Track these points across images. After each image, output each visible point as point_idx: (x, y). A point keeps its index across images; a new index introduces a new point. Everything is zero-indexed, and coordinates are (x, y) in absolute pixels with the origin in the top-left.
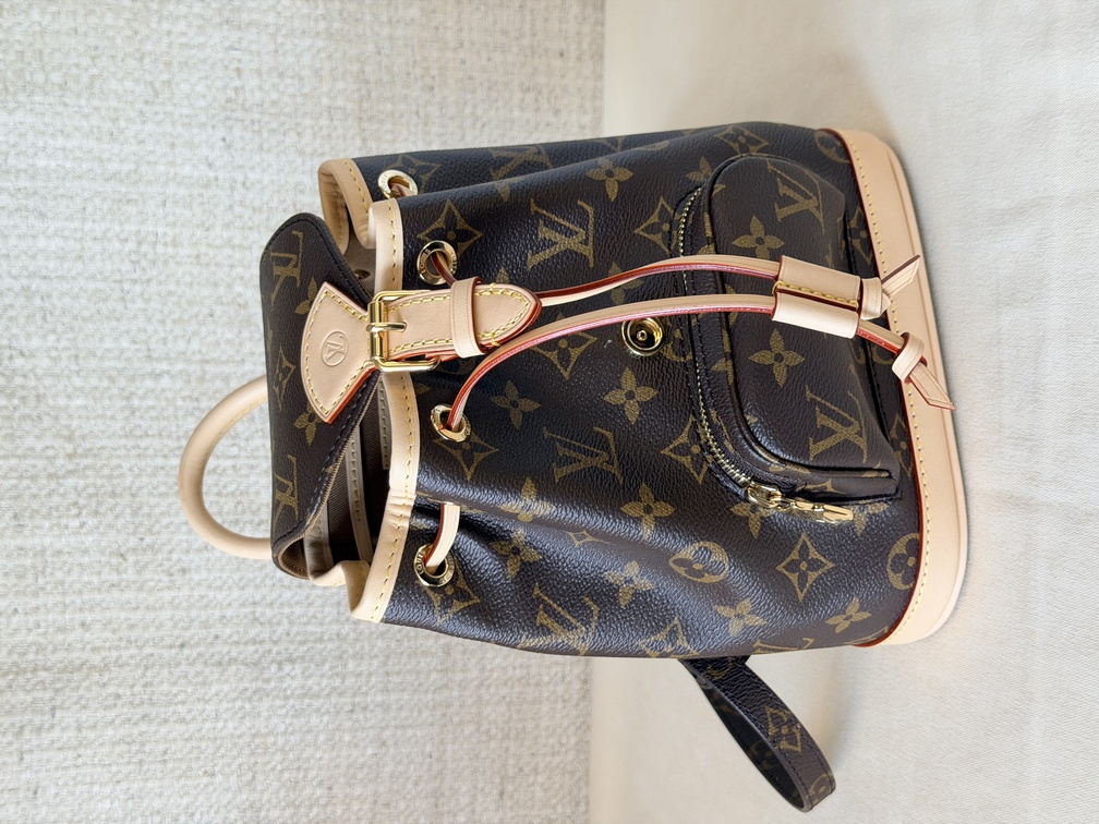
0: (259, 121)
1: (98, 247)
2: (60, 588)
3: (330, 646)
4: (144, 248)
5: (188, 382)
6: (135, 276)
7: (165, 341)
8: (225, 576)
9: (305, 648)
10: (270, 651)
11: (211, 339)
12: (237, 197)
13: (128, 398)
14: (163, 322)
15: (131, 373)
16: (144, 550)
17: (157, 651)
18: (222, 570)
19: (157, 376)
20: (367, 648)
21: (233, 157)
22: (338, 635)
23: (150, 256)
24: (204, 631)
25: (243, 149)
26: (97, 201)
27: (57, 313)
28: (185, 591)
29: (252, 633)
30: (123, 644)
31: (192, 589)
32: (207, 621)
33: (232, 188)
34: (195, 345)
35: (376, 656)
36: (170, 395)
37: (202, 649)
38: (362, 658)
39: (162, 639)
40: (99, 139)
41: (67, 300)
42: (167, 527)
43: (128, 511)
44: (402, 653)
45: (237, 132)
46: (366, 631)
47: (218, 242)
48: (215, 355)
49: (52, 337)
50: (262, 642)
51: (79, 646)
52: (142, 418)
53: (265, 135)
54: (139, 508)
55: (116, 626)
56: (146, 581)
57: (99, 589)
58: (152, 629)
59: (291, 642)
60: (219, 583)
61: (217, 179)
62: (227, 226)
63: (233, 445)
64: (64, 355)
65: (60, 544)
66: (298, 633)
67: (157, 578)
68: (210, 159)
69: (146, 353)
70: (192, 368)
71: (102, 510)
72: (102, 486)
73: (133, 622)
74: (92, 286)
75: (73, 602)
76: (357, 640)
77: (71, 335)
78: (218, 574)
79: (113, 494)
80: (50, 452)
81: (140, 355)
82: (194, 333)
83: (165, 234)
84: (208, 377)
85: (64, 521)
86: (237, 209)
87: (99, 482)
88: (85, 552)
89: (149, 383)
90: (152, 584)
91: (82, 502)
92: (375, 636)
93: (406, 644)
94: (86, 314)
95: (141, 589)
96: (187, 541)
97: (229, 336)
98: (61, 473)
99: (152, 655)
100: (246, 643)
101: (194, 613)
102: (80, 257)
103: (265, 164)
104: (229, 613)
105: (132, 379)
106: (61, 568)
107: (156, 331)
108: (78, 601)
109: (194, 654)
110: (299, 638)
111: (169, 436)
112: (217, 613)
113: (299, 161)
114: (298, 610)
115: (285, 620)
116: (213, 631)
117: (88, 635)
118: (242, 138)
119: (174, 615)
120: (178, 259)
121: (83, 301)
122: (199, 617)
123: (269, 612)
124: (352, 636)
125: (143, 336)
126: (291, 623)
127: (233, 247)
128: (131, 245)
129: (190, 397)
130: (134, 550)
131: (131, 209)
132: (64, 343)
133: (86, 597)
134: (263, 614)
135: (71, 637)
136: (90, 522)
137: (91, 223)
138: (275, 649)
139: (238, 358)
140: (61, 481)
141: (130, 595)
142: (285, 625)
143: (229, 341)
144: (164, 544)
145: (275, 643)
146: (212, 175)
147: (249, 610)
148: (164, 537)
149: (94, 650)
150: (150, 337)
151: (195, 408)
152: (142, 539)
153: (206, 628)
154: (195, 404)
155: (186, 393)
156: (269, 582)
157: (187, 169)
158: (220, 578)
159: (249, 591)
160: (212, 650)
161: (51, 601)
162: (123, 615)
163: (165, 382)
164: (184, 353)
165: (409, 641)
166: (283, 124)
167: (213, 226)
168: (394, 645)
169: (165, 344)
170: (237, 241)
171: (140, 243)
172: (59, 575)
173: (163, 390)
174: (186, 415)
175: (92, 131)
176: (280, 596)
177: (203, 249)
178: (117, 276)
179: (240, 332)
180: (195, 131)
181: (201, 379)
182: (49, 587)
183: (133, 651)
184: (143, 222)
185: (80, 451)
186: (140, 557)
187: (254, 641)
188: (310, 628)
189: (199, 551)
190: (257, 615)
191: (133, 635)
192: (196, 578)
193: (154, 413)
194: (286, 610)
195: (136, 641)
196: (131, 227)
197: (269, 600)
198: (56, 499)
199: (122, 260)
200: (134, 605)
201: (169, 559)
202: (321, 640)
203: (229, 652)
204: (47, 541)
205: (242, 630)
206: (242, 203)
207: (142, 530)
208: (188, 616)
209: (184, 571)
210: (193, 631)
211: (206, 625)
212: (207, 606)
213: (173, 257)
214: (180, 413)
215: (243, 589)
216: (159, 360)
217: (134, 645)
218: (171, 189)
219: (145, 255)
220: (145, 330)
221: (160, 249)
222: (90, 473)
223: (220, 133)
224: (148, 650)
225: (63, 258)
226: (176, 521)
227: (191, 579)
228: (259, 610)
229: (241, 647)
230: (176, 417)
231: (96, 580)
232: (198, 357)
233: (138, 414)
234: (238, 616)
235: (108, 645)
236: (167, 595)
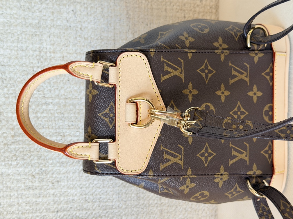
0: (87, 3)
1: (24, 54)
2: (9, 189)
3: (115, 211)
4: (42, 54)
5: (60, 106)
6: (39, 65)
7: (50, 91)
8: (74, 183)
9: (105, 212)
10: (92, 213)
11: (68, 90)
12: (78, 34)
13: (36, 113)
14: (50, 83)
15: (37, 103)
16: (42, 174)
17: (47, 214)
18: (73, 181)
19: (47, 104)
20: (130, 211)
21: (76, 17)
22: (119, 206)
23: (45, 57)
24: (66, 206)
25: (80, 14)
26: (23, 35)
27: (8, 79)
28: (59, 190)
29: (85, 206)
30: (34, 211)
31: (61, 189)
32: (67, 202)
33: (76, 30)
34: (62, 92)
35: (133, 214)
36: (52, 112)
37: (65, 213)
38: (128, 216)
39: (49, 209)
40: (24, 10)
41: (11, 74)
42: (51, 164)
43: (36, 158)
44: (143, 213)
45: (78, 7)
46: (130, 205)
47: (71, 52)
48: (70, 96)
49: (6, 89)
50: (89, 209)
51: (17, 212)
52: (41, 121)
53: (89, 9)
54: (40, 157)
55: (31, 204)
56: (43, 186)
57: (24, 189)
58: (46, 205)
59: (100, 209)
60: (72, 186)
61: (70, 26)
62: (74, 45)
63: (77, 131)
64: (11, 96)
65: (9, 171)
66: (103, 206)
67: (47, 184)
68: (68, 18)
69: (43, 95)
70: (61, 101)
71: (26, 157)
72: (26, 148)
73: (38, 202)
74: (22, 69)
75: (14, 195)
76: (126, 208)
77: (13, 88)
78: (72, 183)
79: (30, 151)
80: (5, 135)
81: (41, 96)
82: (62, 88)
83: (50, 48)
84: (67, 105)
85: (10, 162)
86: (78, 38)
87: (24, 146)
88: (19, 174)
89: (44, 107)
90: (45, 187)
91: (17, 154)
92: (133, 206)
93: (145, 209)
94: (19, 80)
95: (41, 189)
96: (59, 169)
97: (75, 88)
98: (9, 143)
99: (45, 215)
100: (83, 210)
101: (62, 198)
102: (17, 57)
103: (89, 21)
104: (76, 198)
105: (38, 106)
106: (9, 181)
107: (47, 87)
108: (16, 194)
109: (62, 215)
110: (103, 208)
111: (52, 128)
112: (71, 198)
113: (102, 19)
114: (103, 197)
115: (98, 201)
116: (70, 205)
117: (20, 208)
118: (80, 10)
119: (54, 199)
120: (55, 58)
121: (18, 75)
122: (64, 200)
123: (91, 198)
124: (124, 206)
125: (42, 89)
126: (100, 202)
127: (77, 54)
128: (37, 53)
129: (60, 112)
130: (38, 173)
131: (37, 39)
132: (11, 92)
133: (19, 192)
134: (89, 198)
135: (14, 209)
136: (21, 163)
137: (21, 44)
138: (94, 212)
139: (79, 97)
140: (9, 146)
141: (37, 192)
142: (98, 203)
143: (75, 90)
144: (50, 171)
145: (94, 210)
146: (68, 25)
147: (84, 196)
148: (50, 168)
149: (22, 214)
150: (44, 89)
151: (62, 117)
152: (41, 169)
153: (67, 204)
154: (62, 115)
155: (59, 111)
156: (91, 186)
157: (59, 22)
158: (72, 184)
159: (84, 189)
160: (69, 213)
161: (5, 194)
162: (34, 200)
163: (51, 107)
164: (58, 95)
165: (146, 208)
166: (96, 4)
167: (69, 45)
168: (140, 210)
169: (50, 92)
170: (78, 51)
171: (40, 52)
172: (9, 184)
173: (50, 110)
174: (59, 120)
175: (21, 7)
176: (96, 191)
177: (65, 55)
178: (32, 65)
179: (80, 87)
180: (62, 7)
181: (65, 105)
182: (4, 189)
183: (38, 214)
184: (42, 44)
185: (17, 134)
186: (40, 176)
187: (86, 209)
188: (107, 204)
189: (63, 173)
190: (87, 199)
191: (38, 207)
192: (63, 184)
193: (46, 119)
194: (98, 197)
195: (39, 210)
196: (37, 46)
197: (91, 192)
198: (7, 154)
199: (33, 59)
200: (38, 196)
201: (52, 177)
202: (112, 208)
203: (76, 214)
204: (4, 170)
205: (81, 205)
206: (80, 36)
207: (41, 165)
208: (60, 200)
209: (58, 181)
210: (61, 206)
211: (67, 203)
212: (67, 196)
213: (53, 58)
214: (56, 119)
215: (81, 188)
216: (48, 98)
217: (38, 212)
218: (53, 30)
219: (42, 57)
220: (43, 86)
221: (48, 54)
222: (21, 143)
223: (72, 8)
224: (44, 214)
225: (10, 58)
226: (55, 162)
227: (61, 185)
228: (88, 197)
229: (81, 212)
230: (55, 121)
231: (23, 185)
232: (63, 97)
233: (40, 119)
234: (79, 199)
235: (28, 212)
236: (51, 191)
